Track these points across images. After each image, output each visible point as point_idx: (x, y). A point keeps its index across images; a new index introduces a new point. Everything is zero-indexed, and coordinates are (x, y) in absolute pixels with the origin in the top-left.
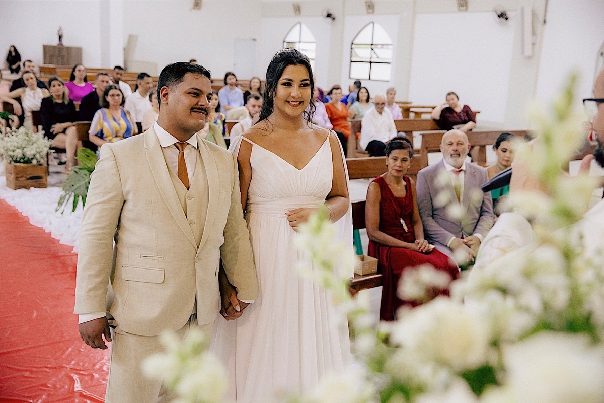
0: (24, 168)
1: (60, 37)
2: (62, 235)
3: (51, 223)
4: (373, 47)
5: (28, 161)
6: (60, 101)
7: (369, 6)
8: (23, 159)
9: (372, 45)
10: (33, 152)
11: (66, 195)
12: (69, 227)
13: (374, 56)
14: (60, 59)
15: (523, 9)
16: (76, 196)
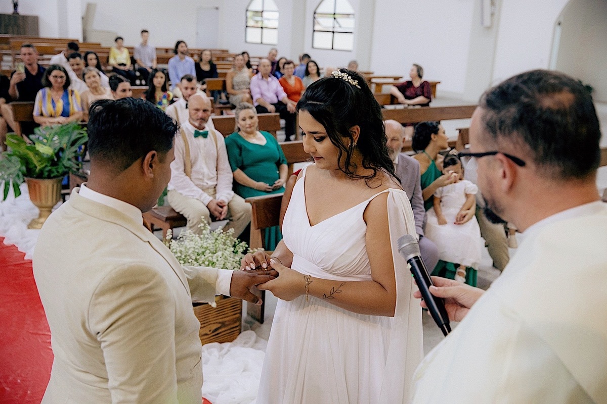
1: (16, 6)
4: (336, 16)
9: (334, 14)
13: (337, 25)
14: (16, 29)
16: (7, 184)
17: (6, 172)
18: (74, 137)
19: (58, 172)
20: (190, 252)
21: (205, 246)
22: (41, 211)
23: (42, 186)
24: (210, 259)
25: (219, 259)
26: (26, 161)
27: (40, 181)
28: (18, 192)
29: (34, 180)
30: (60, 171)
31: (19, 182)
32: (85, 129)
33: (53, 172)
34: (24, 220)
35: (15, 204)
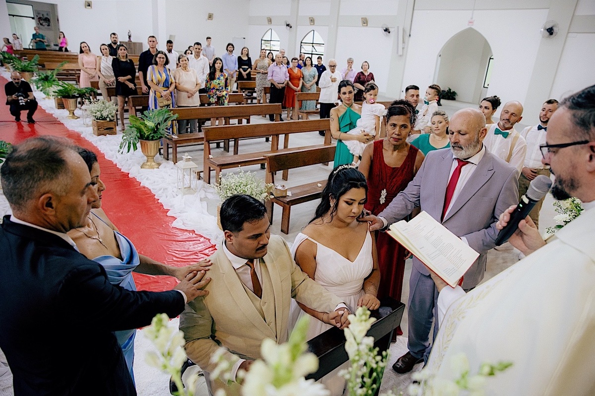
0: (103, 123)
1: (130, 37)
2: (122, 166)
3: (117, 158)
4: (314, 45)
5: (105, 119)
6: (124, 60)
7: (311, 20)
8: (102, 117)
9: (313, 43)
10: (107, 114)
11: (123, 143)
12: (127, 160)
13: (314, 50)
15: (398, 27)
16: (130, 143)
17: (129, 136)
18: (166, 117)
19: (157, 136)
20: (232, 185)
21: (240, 182)
22: (148, 158)
23: (149, 145)
24: (244, 189)
25: (249, 189)
26: (139, 130)
27: (147, 141)
28: (135, 147)
29: (145, 141)
30: (159, 136)
31: (136, 142)
32: (172, 112)
33: (155, 137)
34: (139, 164)
35: (133, 154)
